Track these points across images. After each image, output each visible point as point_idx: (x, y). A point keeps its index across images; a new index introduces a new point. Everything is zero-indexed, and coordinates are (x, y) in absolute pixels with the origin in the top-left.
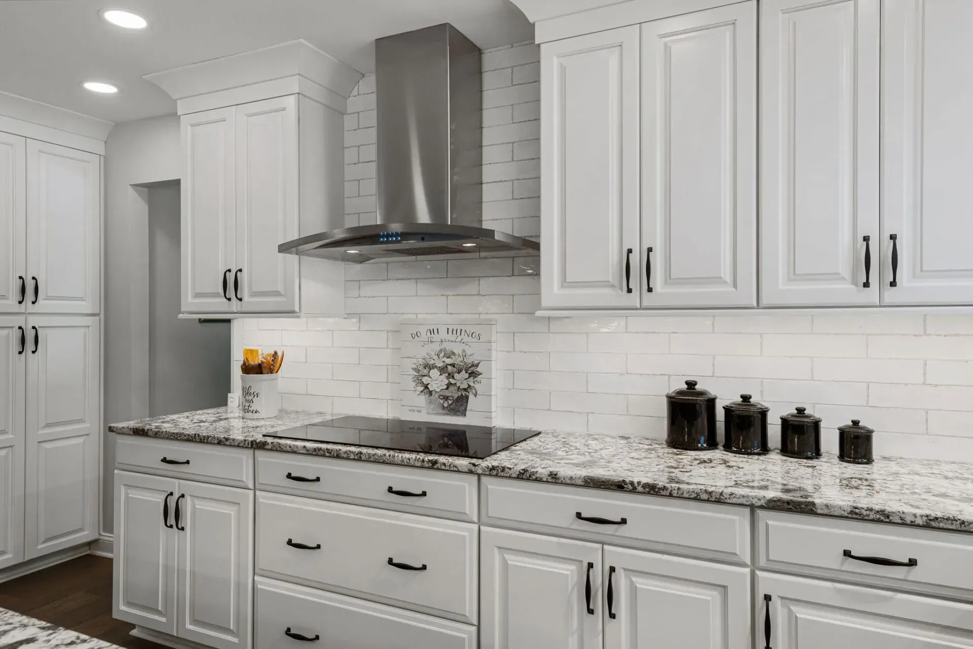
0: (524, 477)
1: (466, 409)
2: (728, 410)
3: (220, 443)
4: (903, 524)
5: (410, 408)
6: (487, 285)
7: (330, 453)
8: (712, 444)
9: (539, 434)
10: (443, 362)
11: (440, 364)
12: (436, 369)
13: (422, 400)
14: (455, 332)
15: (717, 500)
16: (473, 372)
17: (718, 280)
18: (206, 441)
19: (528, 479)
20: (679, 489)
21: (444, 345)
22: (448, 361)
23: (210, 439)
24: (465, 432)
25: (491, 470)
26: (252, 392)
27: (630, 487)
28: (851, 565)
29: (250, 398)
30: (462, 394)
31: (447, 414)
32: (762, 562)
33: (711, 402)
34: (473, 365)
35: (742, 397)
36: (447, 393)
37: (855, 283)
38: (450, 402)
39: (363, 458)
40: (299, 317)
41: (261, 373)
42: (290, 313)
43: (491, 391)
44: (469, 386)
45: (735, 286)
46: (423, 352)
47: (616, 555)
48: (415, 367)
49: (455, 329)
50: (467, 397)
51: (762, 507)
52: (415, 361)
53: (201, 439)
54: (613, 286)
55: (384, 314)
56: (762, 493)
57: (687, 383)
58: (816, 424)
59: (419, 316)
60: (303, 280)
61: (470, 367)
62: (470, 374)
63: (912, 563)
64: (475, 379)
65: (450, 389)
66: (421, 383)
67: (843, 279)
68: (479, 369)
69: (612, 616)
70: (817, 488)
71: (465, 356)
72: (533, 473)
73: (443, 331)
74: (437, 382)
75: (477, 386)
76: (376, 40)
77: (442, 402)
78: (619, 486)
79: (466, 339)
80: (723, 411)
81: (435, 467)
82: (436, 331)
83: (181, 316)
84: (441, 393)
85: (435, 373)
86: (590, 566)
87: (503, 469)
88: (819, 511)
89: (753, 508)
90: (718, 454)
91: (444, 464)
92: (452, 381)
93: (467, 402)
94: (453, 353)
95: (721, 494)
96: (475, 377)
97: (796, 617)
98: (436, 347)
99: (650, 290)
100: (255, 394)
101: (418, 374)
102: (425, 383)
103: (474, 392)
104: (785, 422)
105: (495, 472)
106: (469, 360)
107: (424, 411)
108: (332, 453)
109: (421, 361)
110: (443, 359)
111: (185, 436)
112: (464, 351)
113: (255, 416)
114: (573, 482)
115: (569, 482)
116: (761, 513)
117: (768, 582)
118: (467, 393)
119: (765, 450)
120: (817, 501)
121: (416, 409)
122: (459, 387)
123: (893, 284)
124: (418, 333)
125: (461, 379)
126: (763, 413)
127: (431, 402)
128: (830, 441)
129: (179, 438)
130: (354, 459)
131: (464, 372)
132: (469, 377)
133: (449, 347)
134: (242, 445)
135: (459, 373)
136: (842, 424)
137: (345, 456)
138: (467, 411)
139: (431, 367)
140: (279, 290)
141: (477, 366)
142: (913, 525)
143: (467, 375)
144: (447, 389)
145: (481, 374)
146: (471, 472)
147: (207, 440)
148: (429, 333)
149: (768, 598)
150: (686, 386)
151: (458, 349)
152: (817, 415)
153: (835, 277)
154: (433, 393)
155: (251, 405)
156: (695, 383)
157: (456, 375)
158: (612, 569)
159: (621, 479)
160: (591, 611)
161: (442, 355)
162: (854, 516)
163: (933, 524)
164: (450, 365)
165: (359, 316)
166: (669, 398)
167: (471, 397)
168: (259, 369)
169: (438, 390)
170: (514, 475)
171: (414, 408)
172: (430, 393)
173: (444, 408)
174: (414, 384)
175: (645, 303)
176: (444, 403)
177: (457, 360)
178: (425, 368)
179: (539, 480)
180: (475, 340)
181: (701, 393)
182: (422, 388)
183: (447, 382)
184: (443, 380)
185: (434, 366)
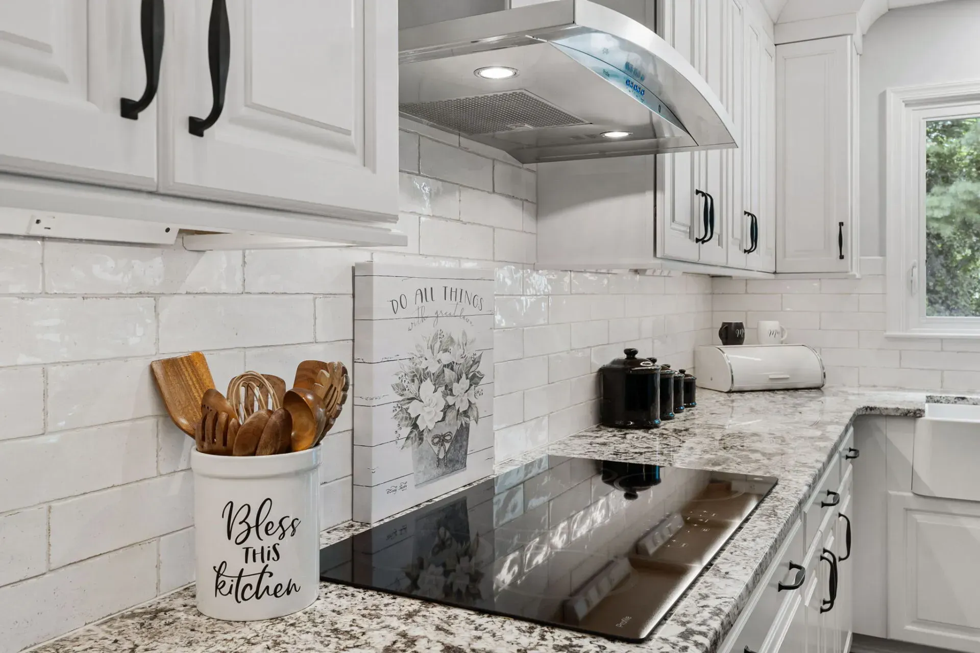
5: (388, 486)
10: (439, 361)
11: (434, 368)
12: (428, 381)
13: (410, 457)
14: (453, 295)
16: (475, 375)
21: (439, 324)
22: (446, 358)
30: (463, 425)
31: (443, 474)
36: (444, 429)
38: (448, 447)
43: (493, 406)
44: (471, 405)
49: (454, 290)
50: (468, 428)
52: (395, 366)
54: (687, 231)
61: (471, 366)
62: (471, 380)
64: (476, 389)
65: (447, 419)
66: (406, 419)
71: (466, 344)
73: (438, 294)
74: (431, 408)
75: (478, 402)
79: (467, 308)
82: (429, 294)
84: (436, 432)
92: (450, 400)
93: (468, 438)
94: (452, 341)
96: (477, 384)
101: (401, 398)
102: (413, 415)
103: (476, 414)
107: (412, 482)
109: (407, 366)
110: (439, 357)
112: (464, 333)
118: (468, 419)
121: (400, 483)
122: (458, 410)
124: (403, 300)
125: (461, 394)
127: (421, 458)
131: (464, 377)
132: (471, 386)
135: (459, 380)
138: (468, 457)
139: (421, 378)
141: (476, 362)
143: (469, 383)
144: (444, 418)
145: (483, 377)
151: (456, 330)
154: (425, 435)
156: (635, 352)
157: (455, 388)
161: (438, 345)
164: (448, 366)
167: (472, 424)
169: (431, 427)
172: (420, 437)
173: (440, 462)
174: (396, 424)
176: (440, 451)
177: (457, 355)
178: (413, 381)
182: (409, 430)
183: (442, 405)
184: (439, 401)
185: (426, 374)
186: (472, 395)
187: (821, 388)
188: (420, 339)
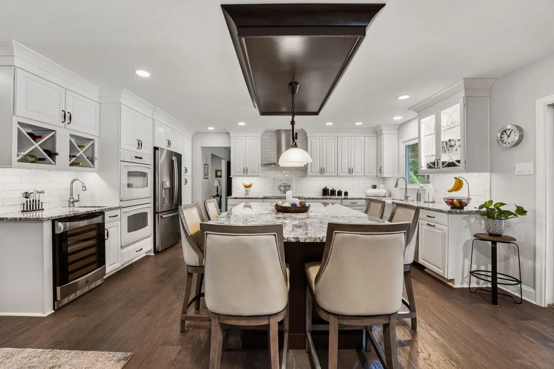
2: (331, 190)
3: (256, 198)
6: (291, 172)
8: (329, 195)
15: (338, 199)
17: (333, 173)
19: (314, 199)
22: (285, 185)
28: (351, 204)
36: (285, 190)
37: (348, 173)
42: (259, 176)
43: (293, 190)
45: (335, 173)
46: (279, 183)
51: (343, 199)
53: (251, 198)
54: (318, 173)
59: (278, 177)
63: (357, 203)
68: (291, 186)
73: (284, 180)
74: (282, 188)
76: (277, 130)
77: (283, 192)
78: (326, 199)
84: (283, 190)
85: (282, 187)
88: (348, 199)
98: (282, 182)
99: (324, 173)
100: (249, 191)
101: (278, 187)
102: (280, 189)
103: (289, 190)
104: (338, 192)
106: (289, 185)
109: (279, 185)
112: (288, 183)
113: (250, 195)
115: (319, 199)
116: (342, 200)
119: (336, 195)
122: (287, 189)
123: (352, 174)
126: (335, 190)
127: (281, 192)
128: (343, 194)
133: (285, 182)
134: (261, 198)
136: (344, 191)
140: (256, 172)
142: (357, 199)
148: (281, 180)
150: (324, 188)
152: (342, 191)
153: (346, 173)
155: (248, 193)
157: (286, 187)
161: (283, 184)
162: (352, 199)
163: (359, 199)
165: (265, 177)
166: (322, 189)
168: (248, 187)
171: (278, 193)
172: (281, 191)
174: (278, 189)
175: (323, 175)
179: (315, 199)
180: (290, 181)
181: (327, 188)
184: (284, 188)
185: (282, 186)
186: (289, 188)
187: (385, 197)
188: (281, 183)
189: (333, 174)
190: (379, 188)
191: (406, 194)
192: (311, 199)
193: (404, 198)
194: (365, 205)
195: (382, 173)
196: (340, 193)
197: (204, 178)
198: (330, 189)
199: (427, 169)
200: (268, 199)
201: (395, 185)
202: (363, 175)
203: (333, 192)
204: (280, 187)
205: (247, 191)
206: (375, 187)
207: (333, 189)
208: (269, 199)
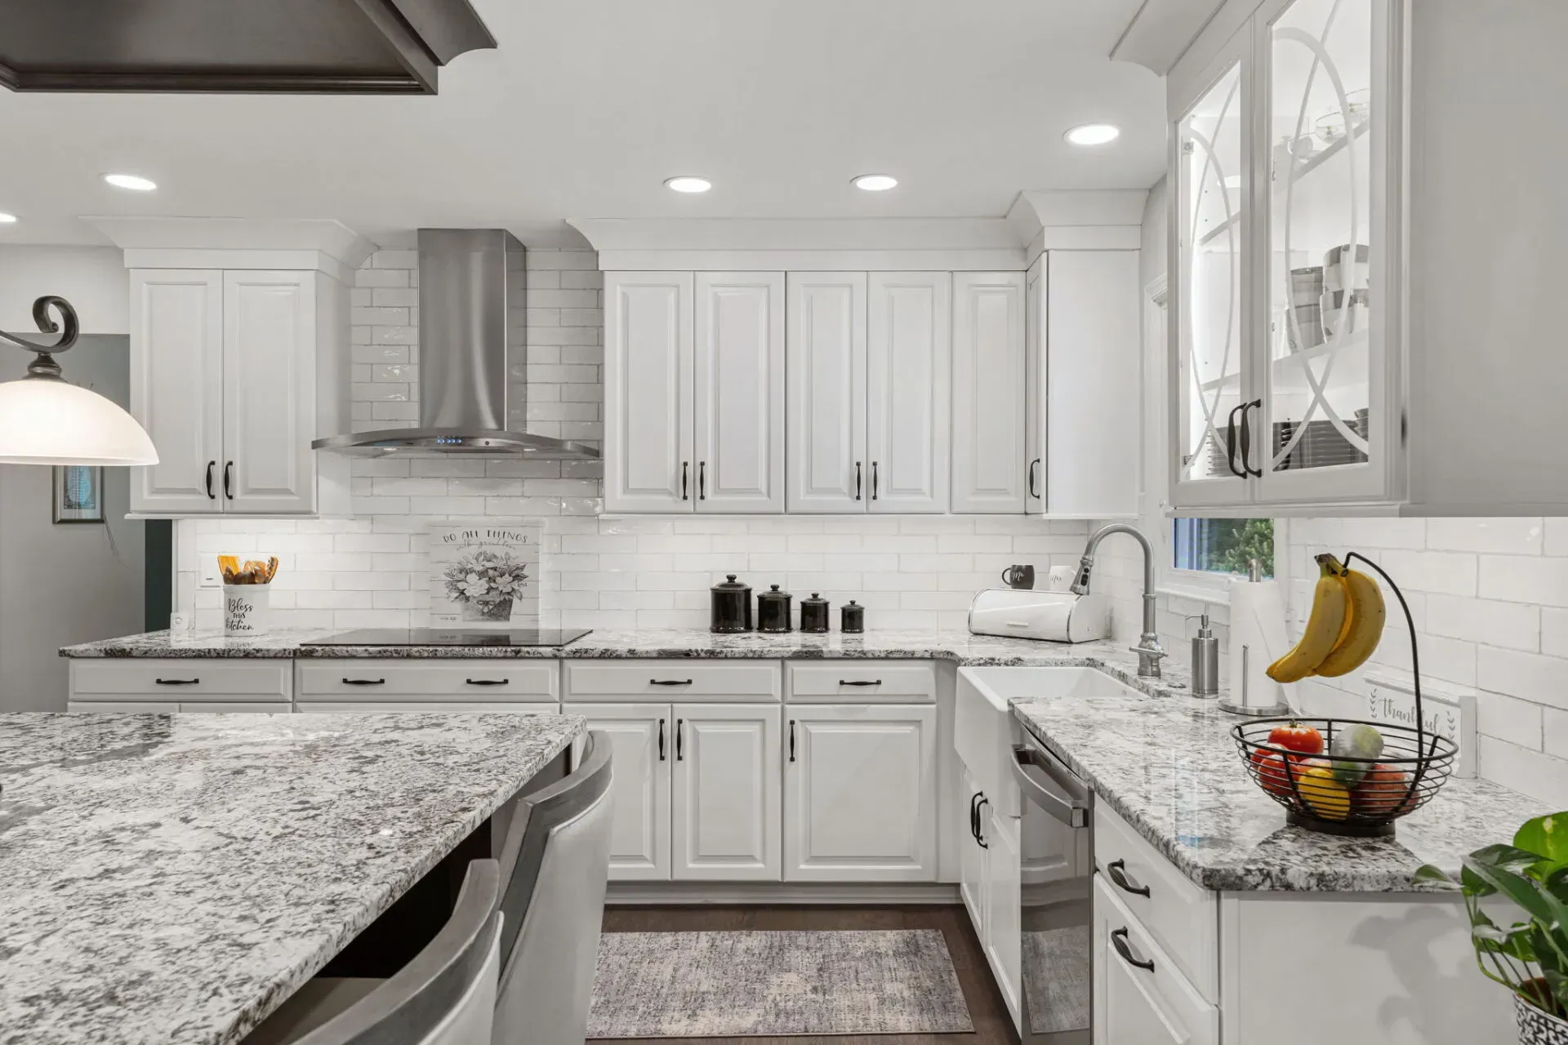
0: (606, 655)
1: (509, 613)
2: (761, 599)
3: (247, 655)
4: (875, 658)
5: (443, 616)
6: (530, 487)
7: (399, 653)
8: (748, 628)
9: (591, 632)
10: (483, 566)
11: (480, 568)
12: (474, 574)
13: (458, 606)
14: (496, 535)
15: (759, 657)
16: (518, 576)
17: (757, 491)
18: (226, 655)
19: (609, 658)
20: (732, 651)
21: (484, 548)
22: (489, 565)
23: (233, 652)
24: (508, 637)
25: (574, 653)
26: (243, 604)
27: (695, 654)
28: (846, 690)
29: (241, 612)
30: (505, 599)
31: (487, 620)
32: (789, 698)
33: (748, 592)
34: (517, 568)
35: (772, 587)
36: (487, 598)
37: (851, 495)
38: (491, 607)
39: (439, 654)
40: (318, 518)
41: (254, 583)
42: (305, 513)
43: (538, 593)
44: (513, 590)
45: (769, 495)
46: (455, 556)
47: (683, 711)
48: (448, 571)
49: (497, 531)
50: (511, 601)
51: (790, 658)
52: (448, 565)
53: (218, 654)
54: (671, 494)
55: (405, 515)
56: (788, 649)
57: (728, 577)
58: (826, 605)
59: (451, 518)
60: (320, 477)
61: (514, 570)
62: (514, 577)
63: (879, 683)
64: (520, 583)
65: (491, 594)
66: (455, 589)
67: (844, 493)
68: (525, 572)
69: (680, 758)
70: (825, 645)
71: (509, 559)
72: (614, 652)
73: (482, 533)
74: (476, 587)
75: (522, 589)
76: (419, 230)
77: (481, 607)
78: (687, 655)
79: (510, 541)
80: (757, 599)
81: (519, 655)
82: (474, 534)
83: (128, 516)
84: (481, 598)
85: (472, 578)
86: (662, 722)
87: (586, 651)
88: (825, 656)
89: (783, 659)
90: (754, 634)
91: (528, 653)
92: (493, 585)
93: (511, 607)
94: (495, 557)
95: (762, 652)
96: (521, 580)
97: (810, 733)
98: (474, 550)
99: (702, 497)
100: (248, 607)
101: (451, 580)
102: (461, 588)
103: (519, 595)
104: (804, 605)
105: (578, 655)
106: (512, 563)
107: (460, 618)
108: (401, 653)
109: (456, 566)
110: (483, 563)
111: (194, 652)
112: (507, 554)
113: (249, 632)
114: (649, 655)
115: (645, 655)
116: (789, 663)
117: (793, 711)
118: (511, 597)
119: (789, 629)
120: (824, 649)
121: (449, 617)
122: (501, 591)
123: (875, 498)
124: (453, 537)
125: (504, 583)
126: (788, 599)
128: (835, 619)
129: (184, 655)
130: (428, 658)
131: (507, 575)
132: (513, 580)
133: (489, 550)
134: (280, 655)
135: (501, 576)
136: (843, 605)
137: (417, 654)
138: (511, 616)
139: (468, 572)
140: (289, 487)
141: (522, 568)
142: (880, 659)
143: (511, 578)
144: (488, 593)
145: (526, 577)
146: (555, 657)
147: (228, 654)
148: (466, 536)
149: (792, 723)
150: (727, 580)
151: (500, 552)
152: (827, 600)
153: (837, 491)
154: (471, 599)
155: (242, 620)
156: (734, 578)
157: (498, 580)
158: (680, 722)
159: (688, 649)
160: (662, 758)
161: (482, 558)
162: (846, 656)
163: (890, 656)
164: (492, 568)
165: (372, 518)
166: (713, 590)
167: (516, 601)
168: (251, 578)
169: (476, 595)
170: (597, 655)
171: (448, 616)
172: (467, 599)
173: (483, 614)
174: (447, 591)
175: (698, 509)
176: (483, 609)
177: (500, 564)
178: (461, 573)
179: (619, 657)
180: (520, 542)
181: (739, 586)
182: (458, 594)
183: (487, 586)
184: (484, 584)
185: (472, 571)
186: (515, 585)
187: (1070, 642)
188: (467, 554)
189: (759, 501)
190: (1045, 588)
191: (1144, 639)
192: (593, 658)
193: (1136, 664)
194: (932, 697)
195: (1043, 496)
196: (815, 615)
197: (54, 522)
198: (759, 588)
199: (1215, 478)
200: (322, 657)
201: (1076, 582)
202: (945, 507)
203: (774, 612)
204: (462, 576)
205: (233, 606)
206: (1023, 578)
207: (775, 588)
208: (329, 657)
